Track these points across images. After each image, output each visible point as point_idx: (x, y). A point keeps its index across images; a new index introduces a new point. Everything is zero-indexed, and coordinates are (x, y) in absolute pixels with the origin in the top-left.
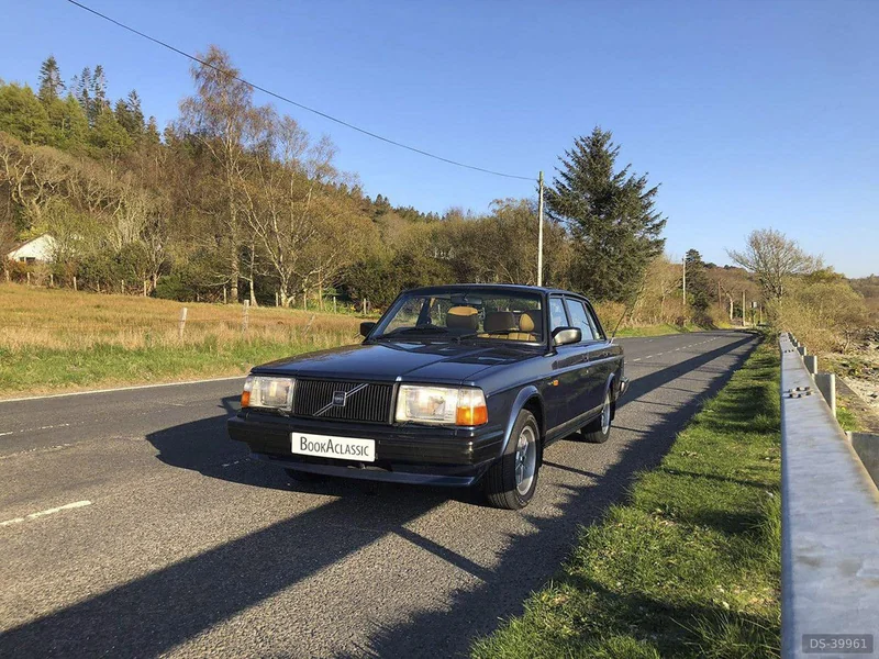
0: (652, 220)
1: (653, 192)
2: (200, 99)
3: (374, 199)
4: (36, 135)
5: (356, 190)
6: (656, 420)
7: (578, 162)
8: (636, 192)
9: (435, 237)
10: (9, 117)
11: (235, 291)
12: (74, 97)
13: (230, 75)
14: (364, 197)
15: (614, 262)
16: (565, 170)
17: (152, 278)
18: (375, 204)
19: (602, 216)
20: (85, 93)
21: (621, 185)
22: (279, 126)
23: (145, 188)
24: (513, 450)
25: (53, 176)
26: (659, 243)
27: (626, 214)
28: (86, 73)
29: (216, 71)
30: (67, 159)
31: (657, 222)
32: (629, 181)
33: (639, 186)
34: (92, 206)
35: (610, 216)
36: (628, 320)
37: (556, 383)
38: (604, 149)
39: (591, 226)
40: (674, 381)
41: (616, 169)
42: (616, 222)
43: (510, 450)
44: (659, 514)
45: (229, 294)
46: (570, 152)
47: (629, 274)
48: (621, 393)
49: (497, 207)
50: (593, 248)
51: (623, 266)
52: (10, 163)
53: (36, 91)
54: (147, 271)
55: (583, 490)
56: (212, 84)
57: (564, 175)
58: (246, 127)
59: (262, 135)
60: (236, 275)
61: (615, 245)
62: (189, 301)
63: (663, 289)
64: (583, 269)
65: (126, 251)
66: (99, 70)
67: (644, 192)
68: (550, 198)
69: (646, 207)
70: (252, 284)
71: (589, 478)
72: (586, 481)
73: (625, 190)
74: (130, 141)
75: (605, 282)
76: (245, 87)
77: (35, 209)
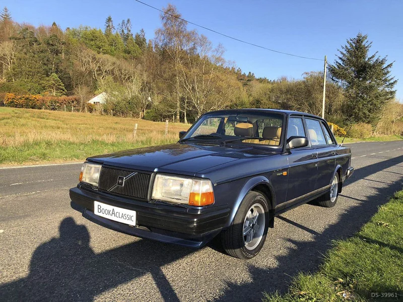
0: (389, 81)
1: (390, 66)
2: (164, 28)
3: (247, 74)
4: (103, 50)
5: (239, 70)
6: (373, 192)
7: (348, 52)
8: (380, 66)
9: (272, 91)
10: (93, 43)
11: (178, 117)
12: (119, 33)
13: (177, 17)
14: (242, 73)
15: (366, 103)
16: (341, 56)
17: (143, 111)
18: (248, 77)
19: (361, 79)
20: (123, 31)
21: (371, 62)
22: (199, 40)
23: (146, 71)
24: (240, 221)
25: (108, 67)
26: (392, 93)
27: (374, 78)
28: (123, 22)
29: (171, 16)
30: (114, 59)
31: (392, 81)
32: (377, 60)
33: (382, 63)
34: (124, 79)
35: (365, 79)
36: (373, 133)
37: (285, 173)
38: (363, 44)
39: (354, 84)
40: (392, 167)
41: (369, 54)
42: (368, 82)
43: (238, 221)
44: (340, 283)
45: (176, 118)
46: (344, 46)
47: (374, 109)
48: (347, 177)
49: (305, 76)
50: (355, 96)
51: (371, 105)
52: (92, 62)
53: (103, 31)
54: (142, 108)
55: (301, 245)
56: (169, 21)
57: (340, 58)
58: (184, 41)
59: (191, 45)
60: (178, 109)
61: (367, 94)
62: (159, 121)
63: (394, 117)
64: (349, 106)
65: (133, 98)
66: (128, 21)
67: (385, 66)
68: (332, 71)
69: (386, 74)
70: (185, 114)
71: (310, 235)
72: (308, 237)
73: (374, 65)
74: (140, 51)
75: (361, 113)
76: (183, 22)
77: (101, 82)
